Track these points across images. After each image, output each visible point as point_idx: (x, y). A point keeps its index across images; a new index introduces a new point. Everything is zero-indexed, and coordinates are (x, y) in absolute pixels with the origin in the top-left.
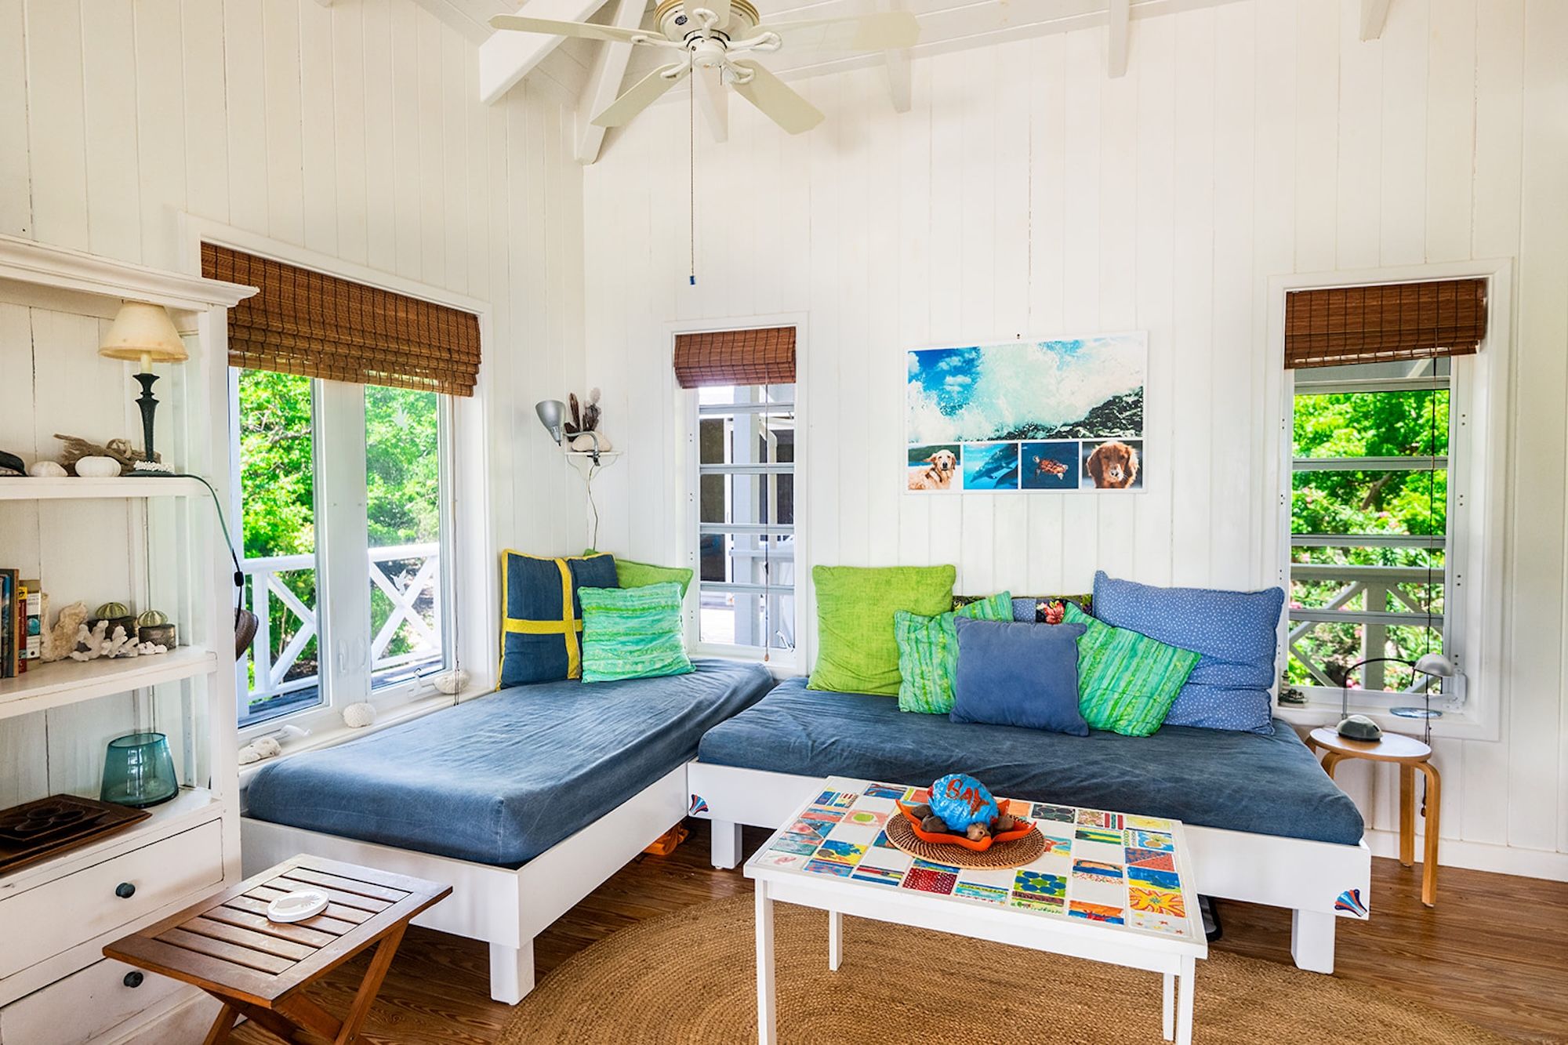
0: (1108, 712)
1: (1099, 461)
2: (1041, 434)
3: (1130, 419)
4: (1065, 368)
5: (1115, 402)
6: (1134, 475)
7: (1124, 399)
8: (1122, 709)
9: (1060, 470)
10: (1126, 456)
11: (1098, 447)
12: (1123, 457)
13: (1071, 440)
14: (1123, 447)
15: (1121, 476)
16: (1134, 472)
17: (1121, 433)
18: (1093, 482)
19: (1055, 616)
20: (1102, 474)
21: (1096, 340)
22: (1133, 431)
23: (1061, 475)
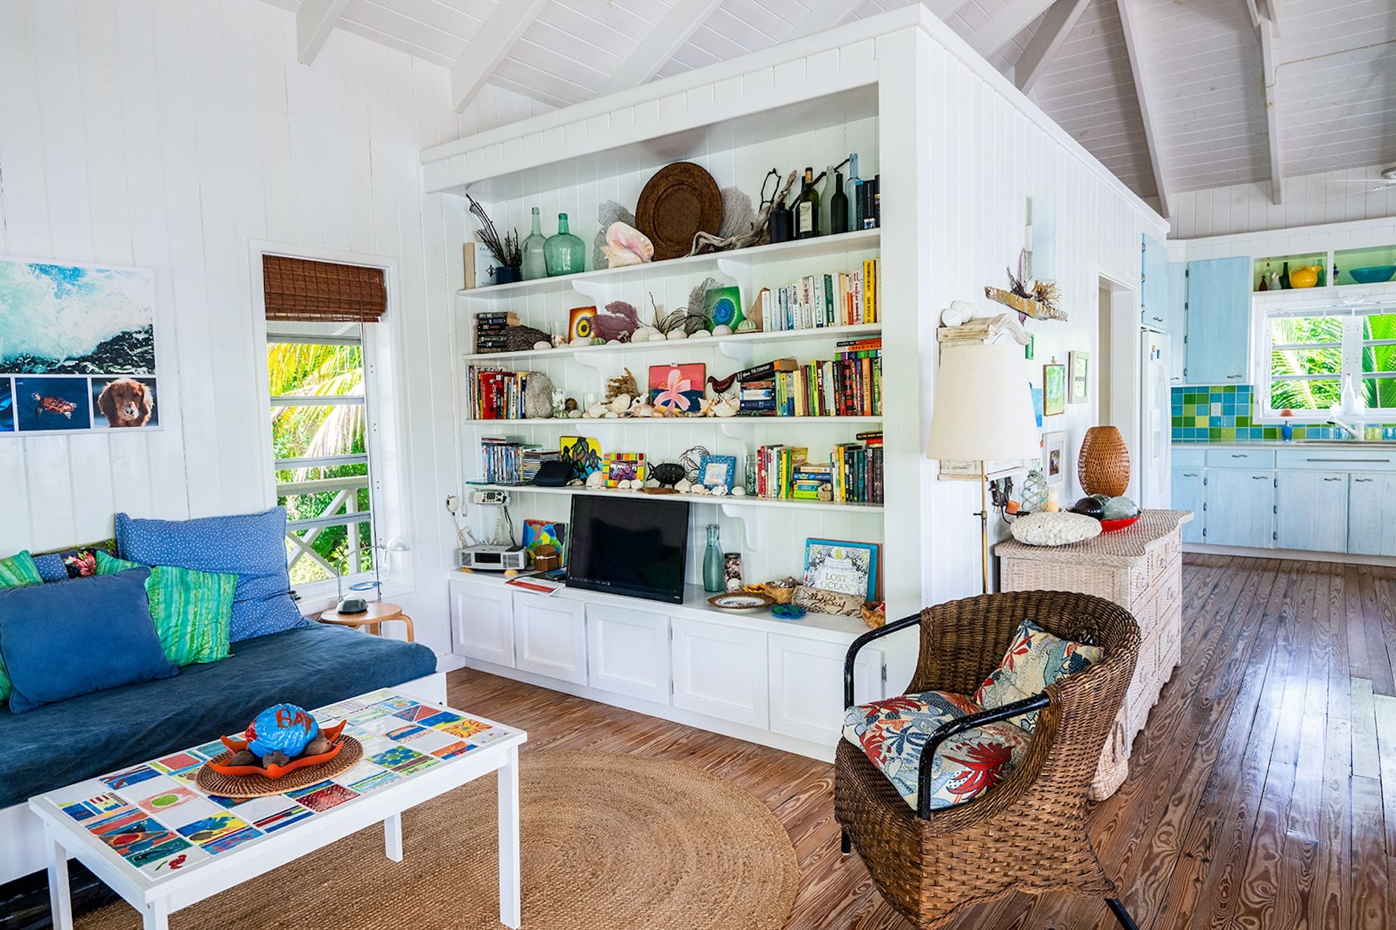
0: (188, 646)
1: (112, 398)
2: (40, 368)
3: (142, 356)
4: (64, 296)
5: (124, 337)
6: (150, 412)
7: (134, 335)
8: (200, 639)
9: (67, 409)
10: (140, 394)
11: (109, 385)
12: (137, 394)
13: (77, 375)
14: (136, 385)
15: (136, 414)
16: (149, 409)
17: (133, 370)
18: (106, 421)
19: (88, 567)
20: (116, 414)
21: (99, 271)
22: (145, 369)
23: (68, 414)
